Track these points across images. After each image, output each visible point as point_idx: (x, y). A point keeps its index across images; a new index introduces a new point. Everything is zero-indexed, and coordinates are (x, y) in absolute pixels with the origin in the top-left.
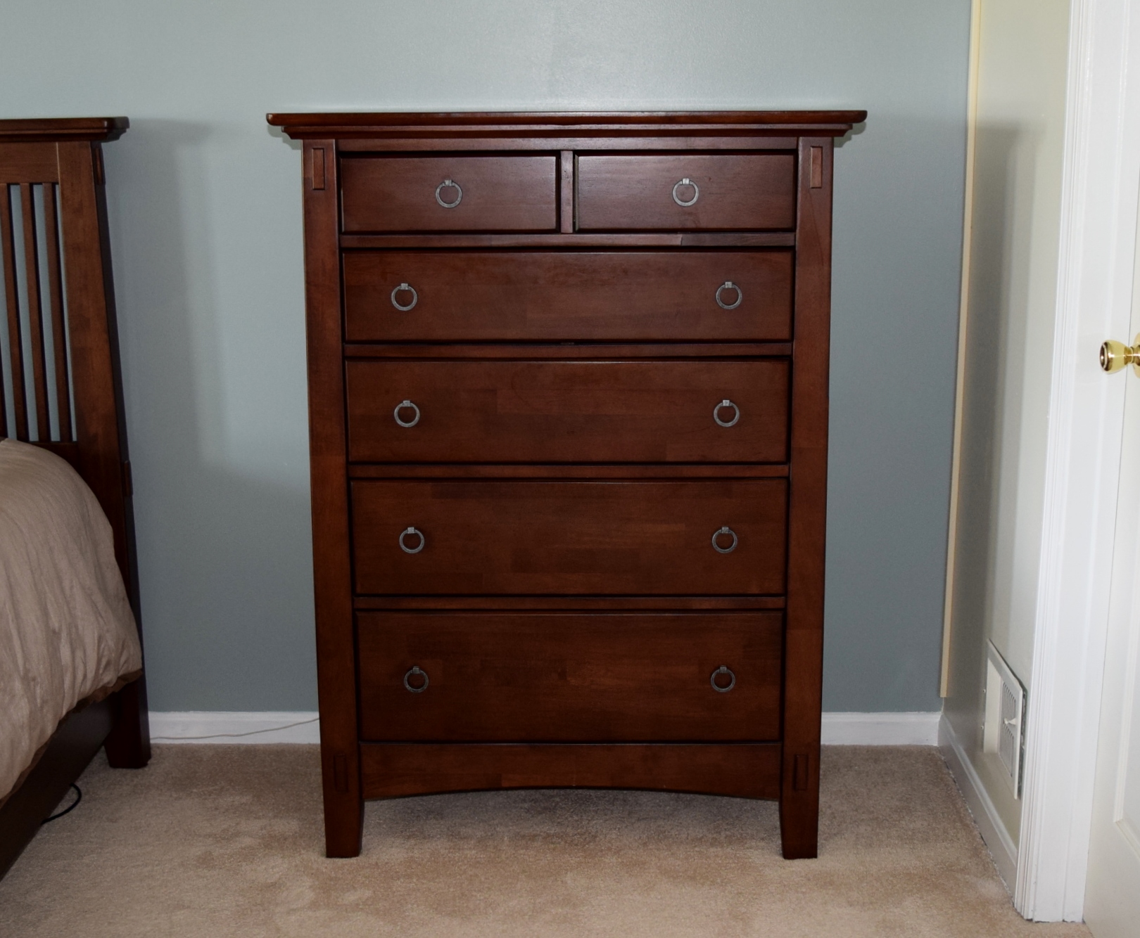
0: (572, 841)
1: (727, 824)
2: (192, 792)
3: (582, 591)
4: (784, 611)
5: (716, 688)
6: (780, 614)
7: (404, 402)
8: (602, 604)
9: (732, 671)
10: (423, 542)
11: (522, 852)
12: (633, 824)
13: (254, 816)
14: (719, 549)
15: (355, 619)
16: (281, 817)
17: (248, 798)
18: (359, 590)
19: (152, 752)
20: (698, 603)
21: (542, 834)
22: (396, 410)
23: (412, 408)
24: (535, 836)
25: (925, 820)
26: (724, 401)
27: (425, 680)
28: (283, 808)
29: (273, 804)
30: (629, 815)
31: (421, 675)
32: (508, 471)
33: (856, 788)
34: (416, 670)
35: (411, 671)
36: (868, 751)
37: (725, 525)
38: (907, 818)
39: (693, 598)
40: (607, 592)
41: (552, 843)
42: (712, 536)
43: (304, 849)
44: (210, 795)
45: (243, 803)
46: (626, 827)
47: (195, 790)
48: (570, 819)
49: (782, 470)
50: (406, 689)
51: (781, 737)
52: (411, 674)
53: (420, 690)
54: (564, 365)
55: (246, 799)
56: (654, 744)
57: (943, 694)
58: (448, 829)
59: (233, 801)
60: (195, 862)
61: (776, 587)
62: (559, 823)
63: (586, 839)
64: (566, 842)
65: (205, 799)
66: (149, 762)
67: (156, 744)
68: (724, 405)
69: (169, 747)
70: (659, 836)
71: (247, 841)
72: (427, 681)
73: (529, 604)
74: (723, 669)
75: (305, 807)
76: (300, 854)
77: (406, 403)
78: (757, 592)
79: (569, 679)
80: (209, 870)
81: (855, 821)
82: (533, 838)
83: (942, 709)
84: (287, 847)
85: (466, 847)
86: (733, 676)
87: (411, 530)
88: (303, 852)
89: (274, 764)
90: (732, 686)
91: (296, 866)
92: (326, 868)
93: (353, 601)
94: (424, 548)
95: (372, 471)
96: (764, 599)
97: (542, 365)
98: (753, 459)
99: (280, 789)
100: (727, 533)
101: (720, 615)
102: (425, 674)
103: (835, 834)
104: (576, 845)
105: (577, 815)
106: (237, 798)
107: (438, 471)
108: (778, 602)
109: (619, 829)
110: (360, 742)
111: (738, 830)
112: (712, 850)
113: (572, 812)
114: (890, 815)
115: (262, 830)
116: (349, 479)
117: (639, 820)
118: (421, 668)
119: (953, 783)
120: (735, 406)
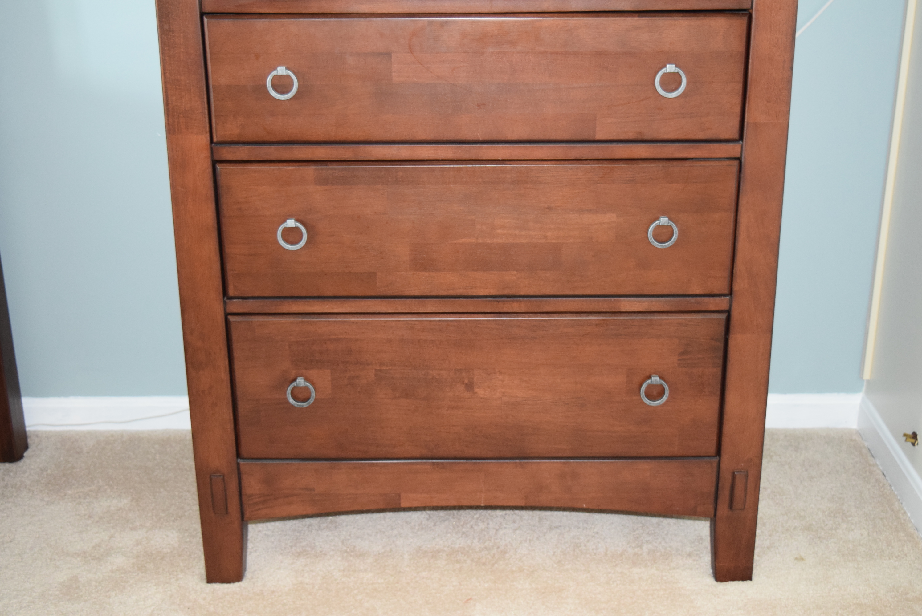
0: (479, 559)
1: (648, 533)
2: (65, 495)
3: (493, 292)
4: (728, 312)
5: (647, 401)
6: (724, 316)
7: (279, 69)
8: (515, 306)
9: (665, 381)
10: (305, 237)
11: (424, 574)
12: (545, 534)
13: (131, 526)
14: (655, 244)
15: (227, 323)
16: (160, 528)
17: (126, 501)
18: (231, 292)
19: (29, 441)
20: (627, 305)
21: (446, 549)
22: (269, 79)
23: (288, 76)
24: (439, 551)
25: (864, 528)
26: (668, 66)
27: (310, 395)
28: (163, 515)
29: (153, 509)
30: (539, 522)
31: (306, 388)
32: (404, 152)
33: (781, 485)
34: (301, 382)
35: (294, 384)
36: (786, 436)
37: (664, 214)
38: (844, 526)
39: (622, 299)
40: (522, 293)
41: (458, 562)
42: (648, 227)
43: (182, 571)
44: (85, 499)
45: (121, 509)
46: (538, 538)
47: (69, 492)
48: (476, 528)
49: (733, 149)
50: (288, 403)
51: (719, 452)
52: (295, 387)
53: (305, 405)
54: (473, 22)
55: (125, 502)
56: (572, 461)
57: (867, 375)
58: (343, 543)
59: (109, 506)
60: (57, 592)
61: (720, 286)
62: (464, 533)
63: (494, 555)
64: (472, 560)
65: (79, 503)
66: (25, 454)
67: (35, 432)
68: (668, 71)
69: (49, 436)
70: (574, 550)
71: (119, 561)
72: (313, 394)
73: (431, 306)
74: (655, 379)
75: (186, 514)
76: (177, 580)
77: (281, 70)
78: (698, 292)
79: (476, 390)
80: (73, 604)
81: (787, 530)
82: (435, 554)
83: (864, 389)
84: (164, 570)
85: (362, 568)
86: (666, 387)
87: (291, 223)
88: (181, 576)
89: (158, 456)
90: (665, 398)
91: (171, 596)
92: (204, 599)
93: (225, 303)
94: (306, 243)
95: (242, 153)
96: (706, 299)
97: (447, 22)
98: (700, 136)
99: (162, 490)
100: (666, 224)
101: (653, 318)
102: (311, 387)
103: (768, 548)
104: (484, 564)
105: (483, 522)
106: (115, 502)
107: (321, 152)
108: (722, 303)
109: (530, 540)
110: (239, 460)
111: (660, 543)
112: (636, 570)
113: (477, 519)
114: (824, 521)
115: (137, 545)
116: (215, 163)
117: (551, 528)
118: (307, 379)
119: (883, 476)
120: (681, 73)
